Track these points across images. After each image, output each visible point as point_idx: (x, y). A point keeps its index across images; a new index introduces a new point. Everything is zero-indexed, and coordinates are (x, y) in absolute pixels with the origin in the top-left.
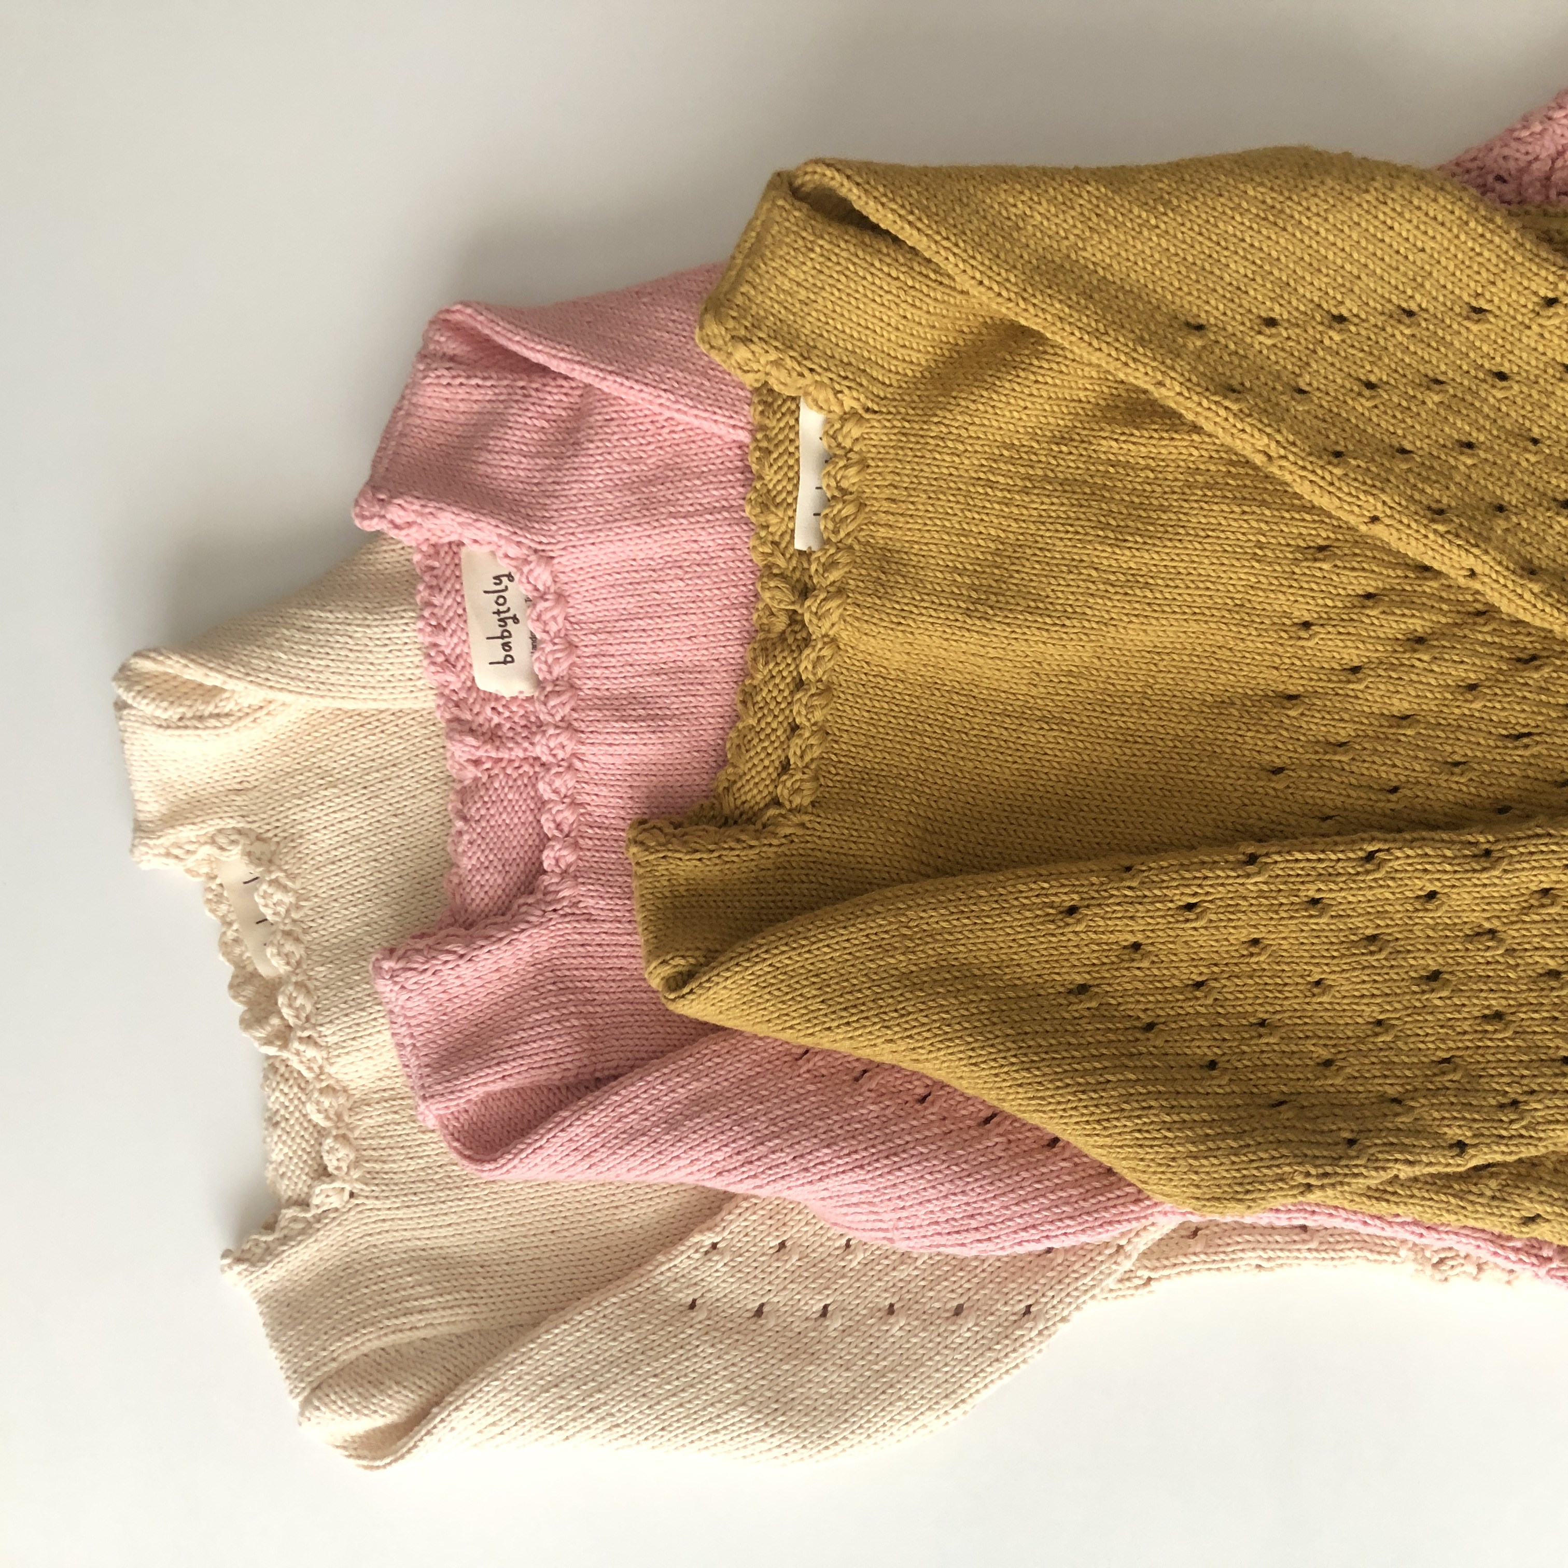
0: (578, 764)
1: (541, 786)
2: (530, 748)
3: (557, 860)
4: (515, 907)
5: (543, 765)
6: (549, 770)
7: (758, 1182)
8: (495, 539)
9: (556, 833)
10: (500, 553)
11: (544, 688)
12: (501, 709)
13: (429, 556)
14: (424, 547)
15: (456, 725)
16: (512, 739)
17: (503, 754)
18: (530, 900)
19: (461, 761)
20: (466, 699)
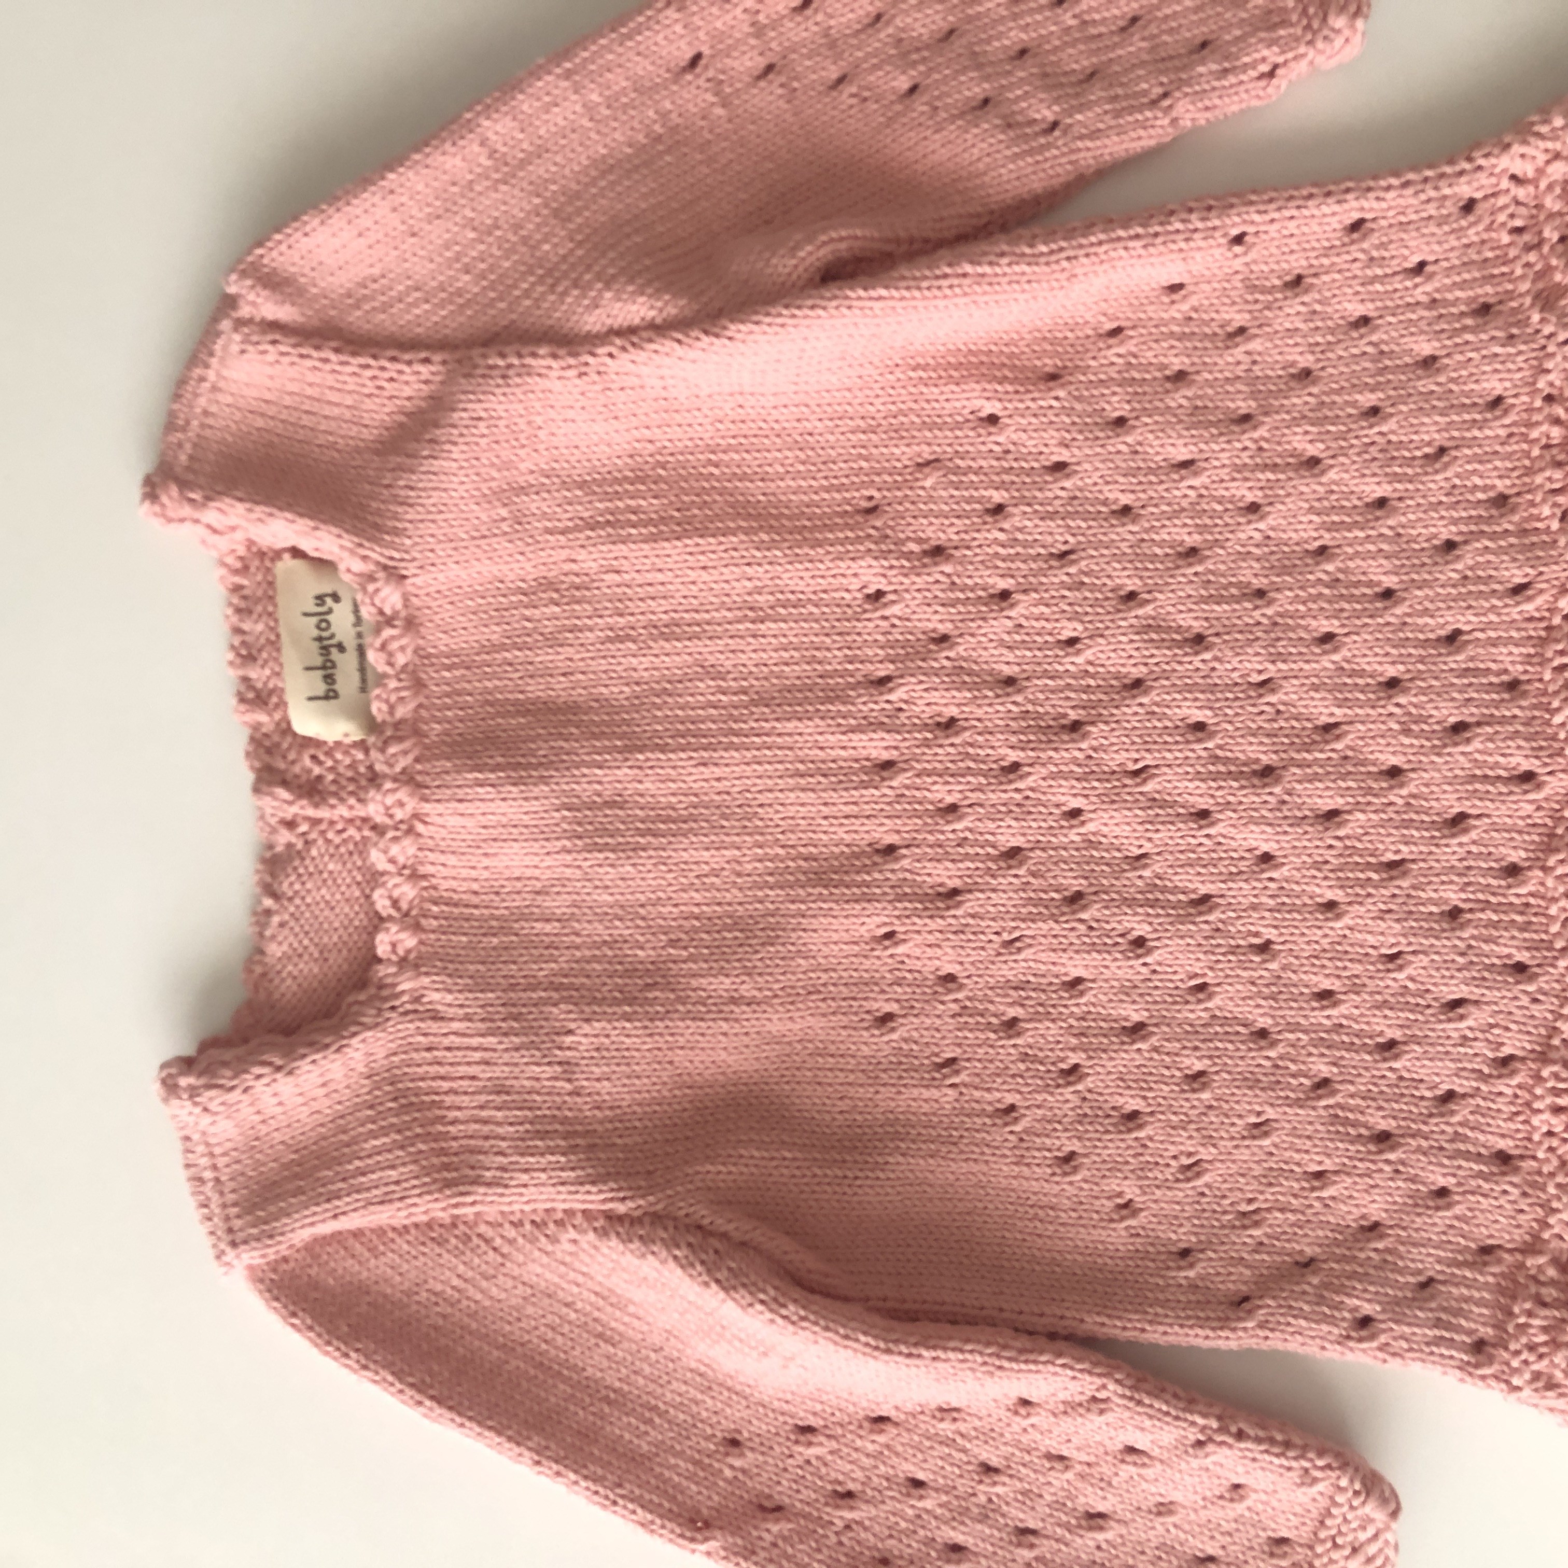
0: (420, 828)
1: (373, 852)
2: (358, 806)
3: (394, 945)
4: (343, 1004)
5: (374, 828)
6: (382, 834)
9: (393, 912)
11: (382, 732)
13: (236, 572)
14: (230, 560)
15: (265, 775)
16: (335, 794)
17: (323, 813)
18: (362, 997)
19: (273, 821)
20: (278, 745)
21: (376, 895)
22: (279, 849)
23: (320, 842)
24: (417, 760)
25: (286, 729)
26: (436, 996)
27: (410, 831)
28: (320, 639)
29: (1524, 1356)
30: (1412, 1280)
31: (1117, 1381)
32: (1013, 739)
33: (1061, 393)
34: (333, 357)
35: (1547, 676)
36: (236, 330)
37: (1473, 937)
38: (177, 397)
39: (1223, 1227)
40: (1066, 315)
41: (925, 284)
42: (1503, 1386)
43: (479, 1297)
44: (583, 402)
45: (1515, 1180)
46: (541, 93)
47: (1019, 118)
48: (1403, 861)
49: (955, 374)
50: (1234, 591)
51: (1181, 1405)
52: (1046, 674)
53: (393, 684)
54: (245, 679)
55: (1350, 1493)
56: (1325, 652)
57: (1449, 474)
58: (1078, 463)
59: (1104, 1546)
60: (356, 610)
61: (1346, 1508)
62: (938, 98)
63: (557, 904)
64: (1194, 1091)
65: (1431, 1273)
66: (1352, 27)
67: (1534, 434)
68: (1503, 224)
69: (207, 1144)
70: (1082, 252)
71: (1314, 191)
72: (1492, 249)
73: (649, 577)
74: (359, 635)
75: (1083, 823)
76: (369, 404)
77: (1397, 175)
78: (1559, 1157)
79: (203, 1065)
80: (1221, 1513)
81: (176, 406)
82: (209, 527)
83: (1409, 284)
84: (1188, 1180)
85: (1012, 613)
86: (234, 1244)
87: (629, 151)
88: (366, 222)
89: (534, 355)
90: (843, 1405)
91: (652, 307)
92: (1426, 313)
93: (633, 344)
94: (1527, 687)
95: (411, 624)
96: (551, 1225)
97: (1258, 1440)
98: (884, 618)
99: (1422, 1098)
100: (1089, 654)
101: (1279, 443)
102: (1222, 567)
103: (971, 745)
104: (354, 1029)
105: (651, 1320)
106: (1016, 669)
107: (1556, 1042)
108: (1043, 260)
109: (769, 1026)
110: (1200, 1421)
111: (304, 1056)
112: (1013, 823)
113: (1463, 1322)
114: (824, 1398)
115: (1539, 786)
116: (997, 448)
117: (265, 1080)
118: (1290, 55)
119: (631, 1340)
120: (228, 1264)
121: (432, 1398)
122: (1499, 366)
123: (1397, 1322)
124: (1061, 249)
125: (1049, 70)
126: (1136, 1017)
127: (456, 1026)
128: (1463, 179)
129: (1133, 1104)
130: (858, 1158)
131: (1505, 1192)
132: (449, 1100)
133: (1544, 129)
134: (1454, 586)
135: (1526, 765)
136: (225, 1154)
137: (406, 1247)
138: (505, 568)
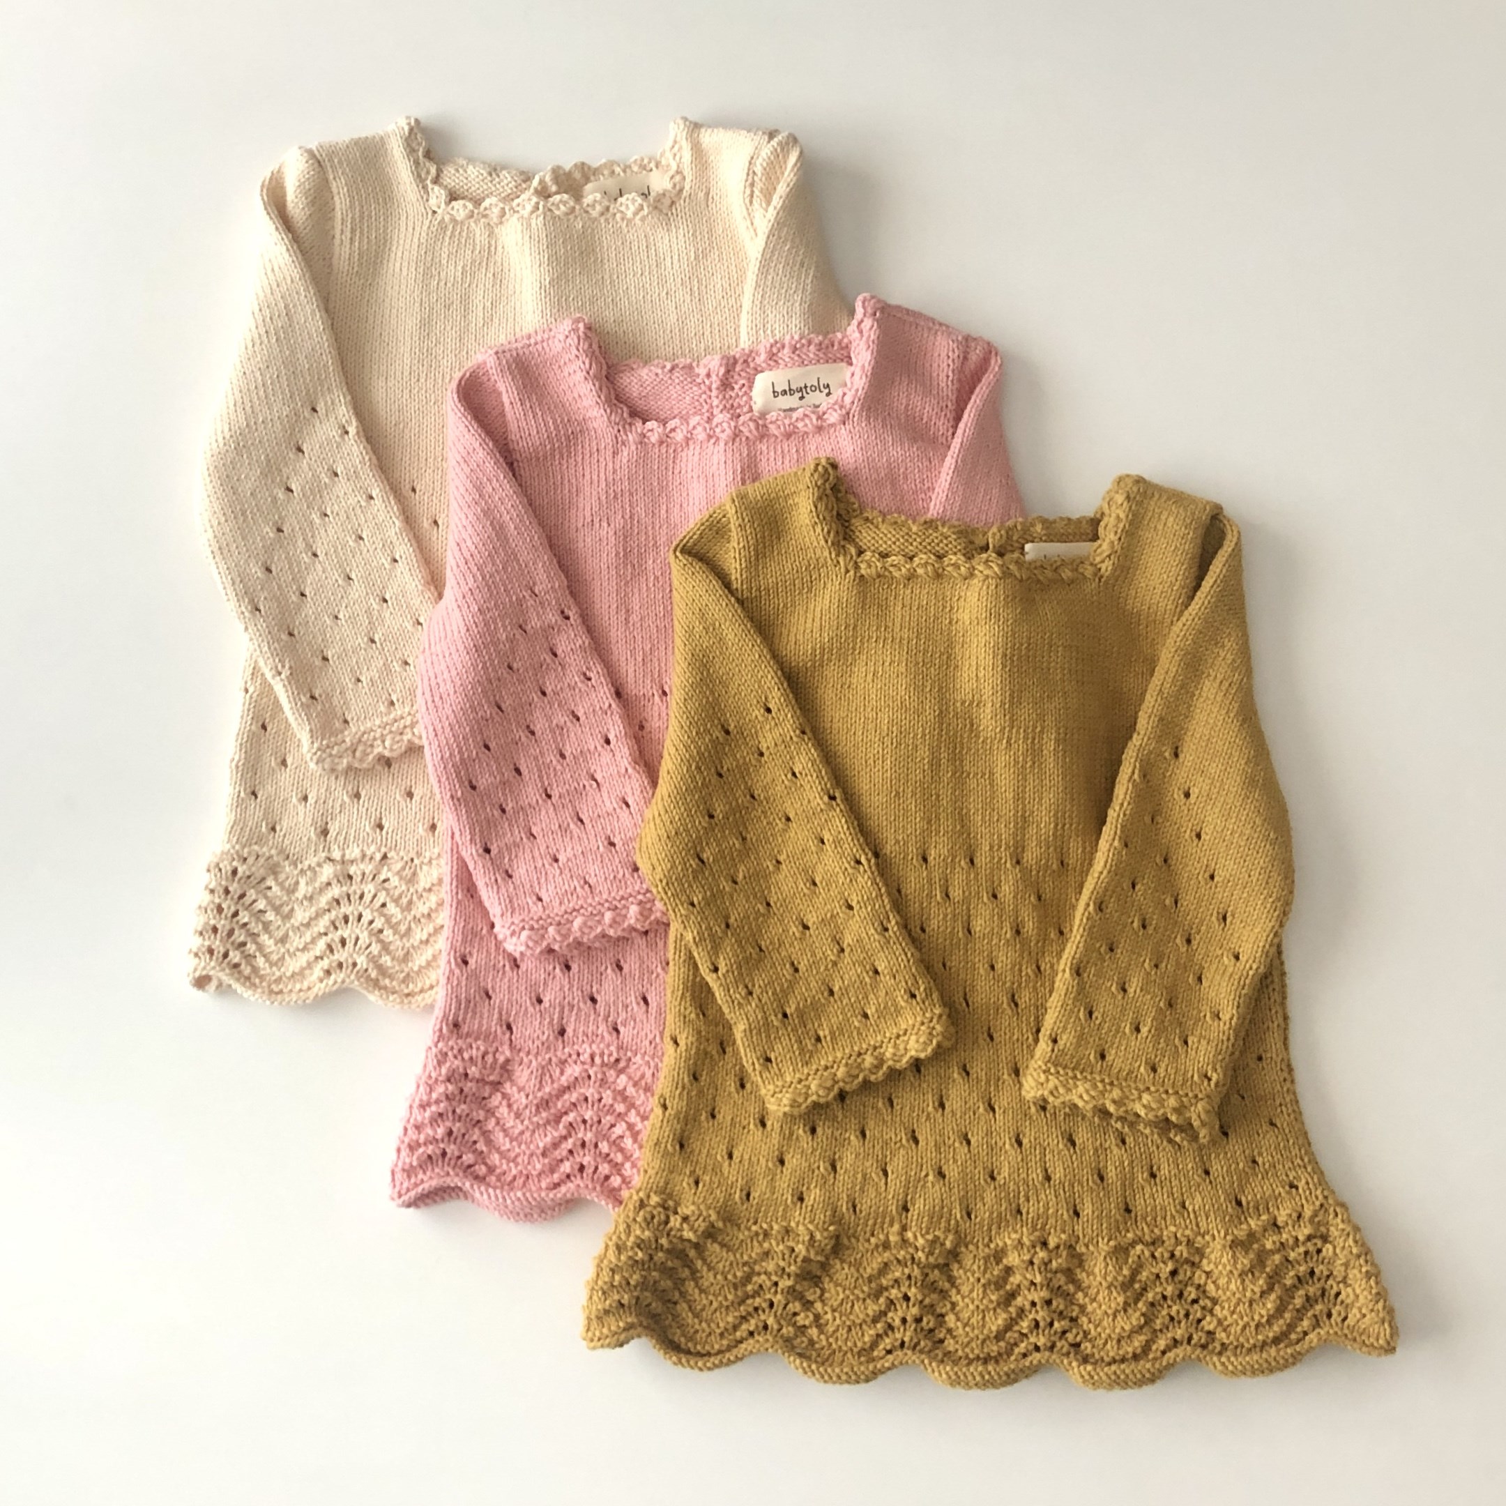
0: (712, 441)
1: (697, 418)
2: (720, 409)
3: (652, 430)
4: (622, 405)
5: (709, 419)
6: (707, 422)
7: (455, 567)
8: (855, 387)
9: (668, 430)
10: (846, 390)
11: (760, 418)
12: (743, 390)
14: (844, 339)
15: (732, 361)
16: (724, 397)
17: (714, 393)
18: (625, 415)
19: (709, 366)
20: (749, 366)
23: (700, 391)
24: (747, 438)
25: (758, 371)
26: (626, 453)
27: (710, 437)
28: (806, 387)
29: (454, 1047)
42: (437, 1039)
45: (551, 1038)
53: (787, 422)
54: (783, 348)
60: (823, 403)
65: (494, 997)
69: (548, 339)
74: (811, 406)
78: (566, 1061)
79: (589, 334)
82: (862, 321)
86: (497, 353)
95: (819, 429)
99: (592, 987)
104: (608, 410)
107: (629, 1054)
111: (595, 385)
113: (469, 1016)
127: (610, 465)
131: (543, 1033)
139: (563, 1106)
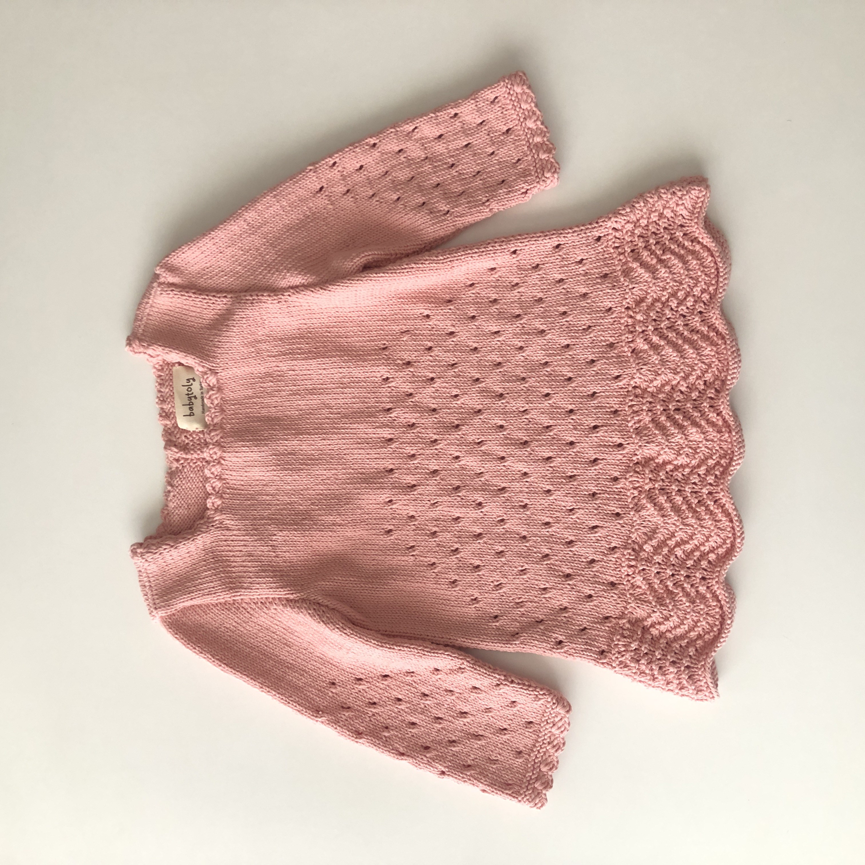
0: (223, 462)
1: (206, 471)
2: (201, 454)
3: (213, 503)
4: (195, 524)
5: (207, 462)
6: (209, 464)
9: (213, 492)
11: (209, 428)
12: (188, 436)
13: (159, 370)
14: (157, 366)
15: (169, 443)
16: (193, 450)
17: (189, 456)
18: (202, 522)
19: (171, 459)
20: (173, 432)
21: (207, 486)
22: (173, 469)
23: (188, 467)
24: (221, 438)
25: (177, 426)
26: (228, 522)
27: (219, 463)
28: (188, 394)
29: (616, 656)
30: (577, 628)
31: (468, 661)
32: (435, 431)
33: (452, 307)
34: (193, 296)
35: (627, 409)
36: (159, 286)
37: (601, 503)
38: (139, 309)
39: (510, 608)
40: (454, 279)
41: (398, 271)
42: (610, 667)
43: (242, 629)
44: (280, 311)
46: (265, 203)
47: (435, 210)
48: (575, 475)
49: (414, 300)
50: (514, 378)
51: (491, 671)
52: (447, 408)
53: (213, 411)
54: (162, 409)
55: (552, 704)
56: (546, 400)
57: (591, 335)
58: (458, 332)
59: (467, 724)
60: (201, 385)
61: (550, 709)
62: (406, 203)
63: (271, 490)
64: (499, 558)
65: (585, 626)
66: (553, 176)
67: (622, 321)
68: (611, 245)
69: (147, 573)
70: (455, 259)
71: (541, 234)
72: (608, 254)
73: (305, 372)
74: (202, 393)
75: (460, 461)
76: (205, 312)
77: (570, 229)
78: (632, 584)
79: (145, 545)
80: (508, 712)
81: (138, 312)
82: (149, 355)
83: (577, 267)
84: (497, 590)
85: (435, 386)
86: (156, 609)
87: (297, 221)
88: (204, 248)
89: (263, 295)
90: (372, 670)
91: (303, 279)
92: (583, 278)
93: (297, 292)
94: (620, 413)
95: (220, 389)
96: (268, 604)
97: (519, 684)
98: (389, 387)
99: (583, 562)
100: (462, 400)
101: (530, 325)
102: (510, 369)
103: (420, 433)
104: (198, 533)
105: (303, 638)
106: (436, 406)
107: (630, 542)
108: (441, 262)
109: (347, 534)
110: (498, 677)
111: (181, 542)
112: (435, 461)
113: (596, 643)
114: (365, 667)
115: (624, 449)
116: (429, 327)
117: (167, 551)
118: (532, 186)
119: (296, 645)
120: (153, 616)
121: (225, 664)
122: (609, 297)
123: (571, 643)
124: (448, 258)
125: (446, 191)
126: (479, 531)
127: (235, 532)
128: (595, 230)
129: (478, 563)
130: (378, 581)
131: (612, 596)
132: (232, 559)
133: (623, 212)
134: (593, 376)
135: (619, 441)
136: (153, 577)
137: (217, 611)
138: (253, 369)
139: (662, 589)
